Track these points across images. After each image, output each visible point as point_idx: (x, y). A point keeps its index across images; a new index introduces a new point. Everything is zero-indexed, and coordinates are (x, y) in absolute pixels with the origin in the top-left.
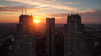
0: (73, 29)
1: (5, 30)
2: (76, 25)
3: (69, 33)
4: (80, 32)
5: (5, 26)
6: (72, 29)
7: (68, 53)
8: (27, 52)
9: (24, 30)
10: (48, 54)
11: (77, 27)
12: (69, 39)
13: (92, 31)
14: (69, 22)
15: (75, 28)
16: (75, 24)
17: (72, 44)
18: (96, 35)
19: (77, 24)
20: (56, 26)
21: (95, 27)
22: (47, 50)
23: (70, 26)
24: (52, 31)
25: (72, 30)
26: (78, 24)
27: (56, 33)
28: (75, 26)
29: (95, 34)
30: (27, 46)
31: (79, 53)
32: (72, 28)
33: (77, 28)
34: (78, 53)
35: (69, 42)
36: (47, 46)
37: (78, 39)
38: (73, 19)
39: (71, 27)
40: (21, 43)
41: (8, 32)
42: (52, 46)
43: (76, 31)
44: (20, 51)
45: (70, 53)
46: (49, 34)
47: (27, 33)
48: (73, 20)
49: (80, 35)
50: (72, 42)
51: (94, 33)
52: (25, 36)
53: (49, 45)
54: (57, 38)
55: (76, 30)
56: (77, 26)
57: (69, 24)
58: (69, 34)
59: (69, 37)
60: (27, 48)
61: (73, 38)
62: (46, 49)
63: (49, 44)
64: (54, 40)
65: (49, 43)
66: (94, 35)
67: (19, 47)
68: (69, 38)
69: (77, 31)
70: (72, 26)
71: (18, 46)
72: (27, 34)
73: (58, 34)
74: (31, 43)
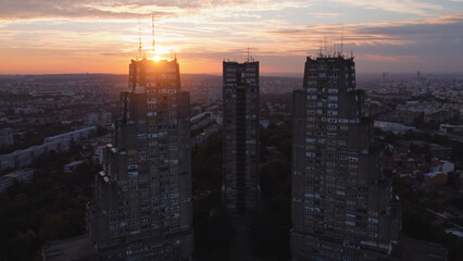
0: (325, 110)
1: (17, 110)
2: (333, 95)
3: (310, 123)
4: (346, 121)
5: (15, 92)
6: (320, 108)
7: (307, 195)
8: (163, 190)
9: (150, 114)
10: (232, 207)
11: (338, 102)
12: (310, 144)
13: (435, 111)
14: (309, 83)
15: (329, 105)
16: (330, 91)
17: (319, 162)
18: (449, 130)
19: (337, 91)
20: (263, 90)
21: (455, 93)
22: (228, 190)
23: (314, 97)
24: (247, 117)
25: (320, 112)
26: (340, 90)
27: (265, 124)
28: (331, 98)
29: (447, 126)
30: (162, 170)
31: (343, 194)
32: (320, 105)
33: (336, 106)
34: (338, 193)
35: (308, 154)
36: (228, 177)
37: (341, 143)
38: (323, 72)
39: (317, 101)
40: (142, 158)
41: (34, 120)
42: (248, 177)
43: (334, 117)
44: (140, 186)
45: (312, 196)
46: (234, 127)
47: (160, 124)
48: (324, 75)
49: (346, 128)
50: (318, 155)
51: (445, 122)
52: (155, 136)
53: (235, 172)
54: (269, 148)
55: (335, 113)
56: (336, 98)
57: (309, 90)
58: (309, 126)
59: (310, 137)
60: (161, 177)
61: (322, 141)
62: (223, 188)
63: (235, 168)
64: (253, 153)
65: (235, 162)
66: (443, 130)
67: (136, 174)
68: (308, 140)
69: (338, 117)
70: (319, 97)
71: (134, 170)
72: (160, 127)
73: (272, 126)
74: (176, 161)
